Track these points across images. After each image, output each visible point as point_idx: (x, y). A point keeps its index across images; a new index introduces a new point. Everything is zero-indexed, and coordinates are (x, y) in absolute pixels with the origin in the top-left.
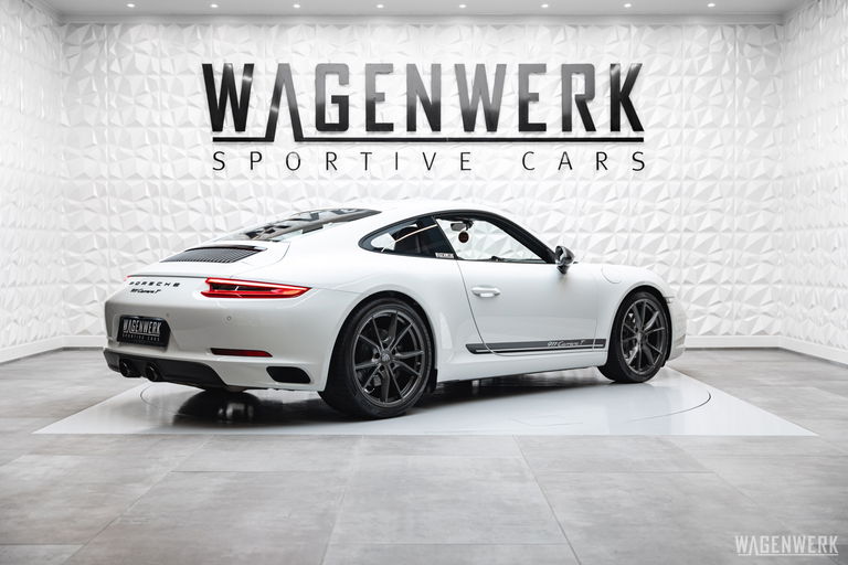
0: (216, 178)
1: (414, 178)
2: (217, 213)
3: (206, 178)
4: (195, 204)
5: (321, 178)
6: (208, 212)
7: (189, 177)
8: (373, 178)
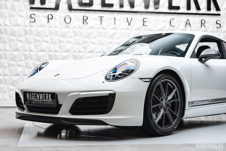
0: (31, 26)
1: (122, 29)
2: (31, 43)
3: (26, 26)
4: (20, 38)
5: (80, 28)
6: (27, 42)
7: (18, 25)
8: (104, 28)
